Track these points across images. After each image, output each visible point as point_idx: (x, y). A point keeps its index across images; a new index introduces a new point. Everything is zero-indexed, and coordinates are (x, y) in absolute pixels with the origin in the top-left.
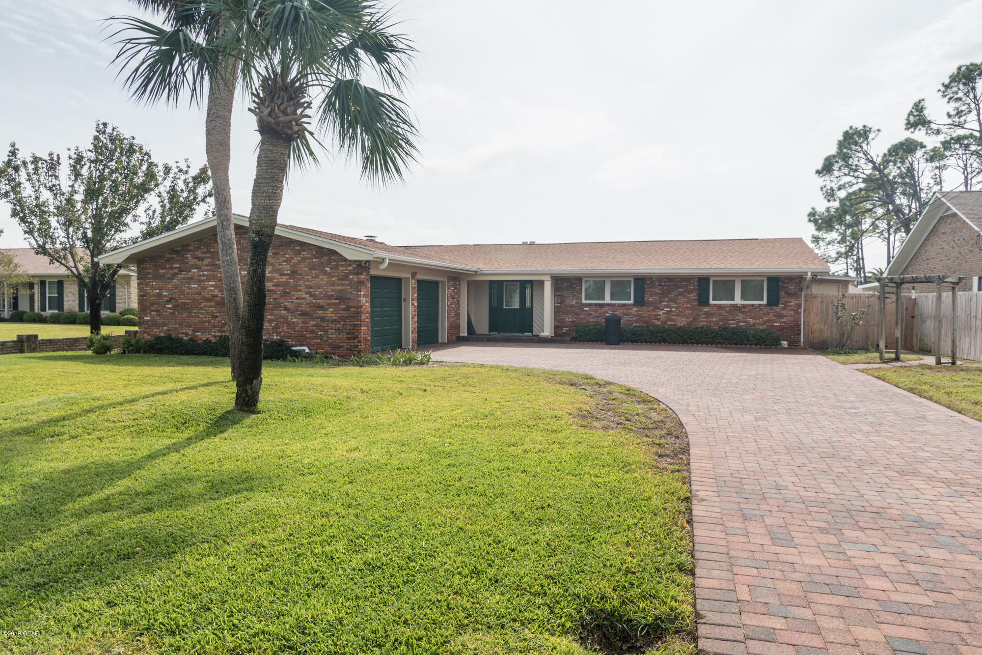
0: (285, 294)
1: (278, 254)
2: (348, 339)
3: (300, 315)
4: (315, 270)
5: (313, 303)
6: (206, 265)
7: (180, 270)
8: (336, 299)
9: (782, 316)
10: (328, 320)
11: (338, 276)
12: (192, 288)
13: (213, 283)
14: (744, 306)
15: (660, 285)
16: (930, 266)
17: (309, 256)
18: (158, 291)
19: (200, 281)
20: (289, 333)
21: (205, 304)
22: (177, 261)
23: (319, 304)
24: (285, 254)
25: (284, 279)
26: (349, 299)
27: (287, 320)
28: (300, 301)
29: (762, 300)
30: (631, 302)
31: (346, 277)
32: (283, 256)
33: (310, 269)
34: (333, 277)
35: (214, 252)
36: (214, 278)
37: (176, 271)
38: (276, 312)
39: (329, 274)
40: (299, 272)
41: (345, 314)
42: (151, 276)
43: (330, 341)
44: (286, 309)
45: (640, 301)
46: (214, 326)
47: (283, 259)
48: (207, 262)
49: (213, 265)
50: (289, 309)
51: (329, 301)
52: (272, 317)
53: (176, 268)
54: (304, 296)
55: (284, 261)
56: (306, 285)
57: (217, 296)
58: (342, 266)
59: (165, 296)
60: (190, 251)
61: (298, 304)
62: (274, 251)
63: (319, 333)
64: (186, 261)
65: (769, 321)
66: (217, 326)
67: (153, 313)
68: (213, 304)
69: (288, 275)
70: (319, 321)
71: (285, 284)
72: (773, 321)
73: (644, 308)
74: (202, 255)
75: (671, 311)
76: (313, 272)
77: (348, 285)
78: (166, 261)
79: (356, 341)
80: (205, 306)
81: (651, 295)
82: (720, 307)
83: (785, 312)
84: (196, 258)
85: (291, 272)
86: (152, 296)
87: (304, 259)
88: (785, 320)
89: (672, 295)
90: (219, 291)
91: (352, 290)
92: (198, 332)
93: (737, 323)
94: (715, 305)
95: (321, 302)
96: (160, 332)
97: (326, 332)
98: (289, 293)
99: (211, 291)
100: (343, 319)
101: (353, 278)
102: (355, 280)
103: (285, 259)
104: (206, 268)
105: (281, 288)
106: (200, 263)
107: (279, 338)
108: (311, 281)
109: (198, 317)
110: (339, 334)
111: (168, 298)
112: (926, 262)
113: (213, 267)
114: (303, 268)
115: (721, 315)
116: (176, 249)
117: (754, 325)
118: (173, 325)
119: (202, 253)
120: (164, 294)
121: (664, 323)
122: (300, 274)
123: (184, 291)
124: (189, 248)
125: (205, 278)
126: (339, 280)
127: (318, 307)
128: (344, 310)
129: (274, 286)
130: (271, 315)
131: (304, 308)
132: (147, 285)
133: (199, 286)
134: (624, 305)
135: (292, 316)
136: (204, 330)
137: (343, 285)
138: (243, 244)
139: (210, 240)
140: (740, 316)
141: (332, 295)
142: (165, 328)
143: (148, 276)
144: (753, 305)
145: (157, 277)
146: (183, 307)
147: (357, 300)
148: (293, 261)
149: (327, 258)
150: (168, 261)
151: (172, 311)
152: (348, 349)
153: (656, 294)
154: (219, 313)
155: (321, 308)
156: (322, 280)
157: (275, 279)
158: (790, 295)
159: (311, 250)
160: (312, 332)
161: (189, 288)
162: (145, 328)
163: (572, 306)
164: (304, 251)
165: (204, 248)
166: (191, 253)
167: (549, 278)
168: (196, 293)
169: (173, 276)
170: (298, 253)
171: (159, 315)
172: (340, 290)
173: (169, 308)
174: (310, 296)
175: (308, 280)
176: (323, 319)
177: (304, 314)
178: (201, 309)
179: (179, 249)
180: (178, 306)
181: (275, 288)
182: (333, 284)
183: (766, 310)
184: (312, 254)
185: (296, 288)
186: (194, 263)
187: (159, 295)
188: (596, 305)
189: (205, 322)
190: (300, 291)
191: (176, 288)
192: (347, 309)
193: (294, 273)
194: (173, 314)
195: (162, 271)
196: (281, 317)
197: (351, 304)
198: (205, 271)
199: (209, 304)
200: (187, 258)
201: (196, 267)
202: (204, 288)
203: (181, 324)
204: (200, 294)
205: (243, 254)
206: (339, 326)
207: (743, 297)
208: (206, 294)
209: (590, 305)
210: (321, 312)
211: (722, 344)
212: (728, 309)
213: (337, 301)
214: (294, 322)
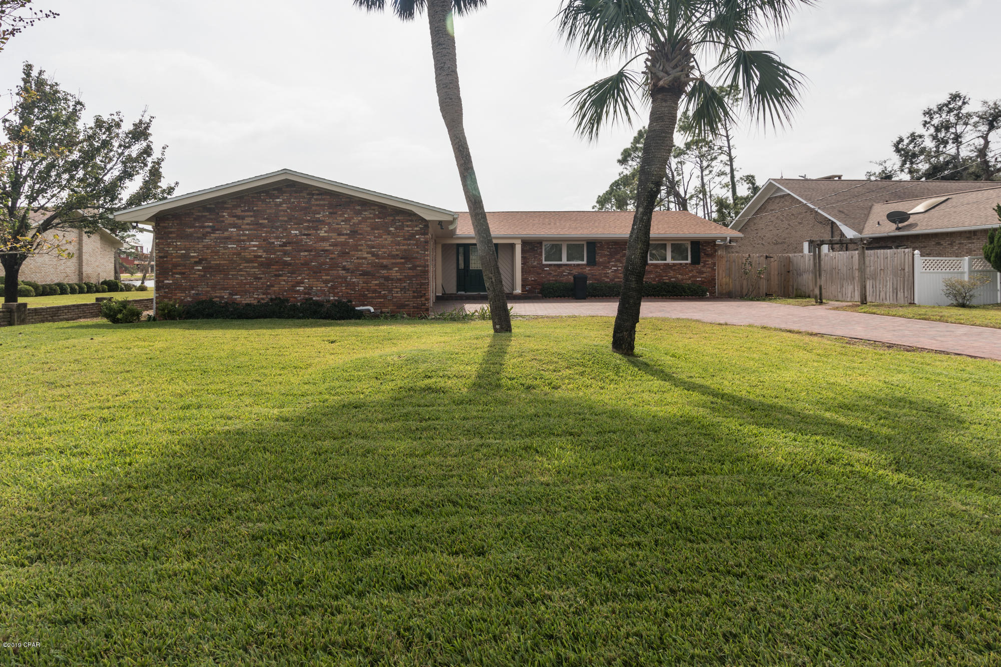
0: (344, 254)
1: (335, 213)
2: (414, 297)
3: (361, 275)
4: (378, 229)
5: (376, 263)
6: (247, 224)
7: (214, 230)
8: (401, 258)
9: (702, 273)
10: (392, 280)
11: (404, 236)
12: (229, 248)
13: (257, 243)
14: (674, 265)
15: (608, 248)
16: (759, 234)
17: (372, 216)
18: (184, 252)
19: (240, 241)
20: (348, 293)
21: (245, 265)
22: (211, 219)
23: (382, 263)
24: (344, 214)
25: (342, 239)
26: (416, 258)
27: (346, 281)
28: (361, 261)
29: (687, 259)
30: (585, 262)
31: (412, 236)
32: (342, 215)
33: (372, 229)
34: (398, 236)
35: (258, 210)
36: (257, 237)
37: (209, 230)
38: (333, 272)
39: (393, 234)
40: (360, 232)
41: (411, 273)
42: (174, 235)
43: (395, 300)
44: (344, 268)
45: (592, 262)
46: (257, 289)
47: (341, 219)
48: (248, 220)
49: (257, 224)
50: (348, 269)
51: (394, 261)
52: (329, 277)
53: (209, 227)
54: (365, 255)
55: (343, 221)
56: (368, 246)
57: (261, 257)
58: (407, 226)
59: (193, 257)
60: (227, 208)
61: (358, 263)
62: (331, 210)
63: (383, 292)
64: (222, 219)
65: (693, 276)
66: (261, 288)
67: (177, 276)
68: (256, 265)
69: (347, 234)
70: (382, 281)
71: (344, 244)
72: (696, 277)
73: (595, 268)
74: (243, 214)
75: (617, 270)
76: (376, 232)
77: (414, 245)
78: (195, 219)
79: (423, 299)
80: (245, 267)
81: (601, 257)
82: (656, 266)
83: (704, 270)
84: (234, 217)
85: (351, 232)
86: (176, 257)
87: (365, 219)
88: (704, 276)
89: (618, 256)
90: (264, 251)
91: (419, 250)
92: (236, 295)
93: (669, 279)
94: (652, 264)
95: (385, 262)
96: (185, 297)
97: (390, 291)
98: (348, 253)
99: (254, 251)
100: (410, 278)
101: (420, 238)
102: (422, 240)
103: (343, 219)
104: (247, 227)
105: (339, 248)
106: (240, 221)
107: (336, 298)
108: (373, 241)
109: (237, 279)
110: (405, 293)
111: (197, 260)
112: (756, 232)
113: (255, 226)
114: (365, 227)
115: (657, 272)
116: (208, 206)
117: (682, 280)
118: (203, 288)
119: (242, 211)
120: (192, 254)
121: (612, 280)
122: (361, 234)
123: (218, 252)
124: (226, 206)
125: (245, 238)
126: (405, 239)
127: (381, 267)
128: (410, 269)
129: (330, 245)
130: (326, 276)
131: (365, 267)
132: (169, 245)
133: (237, 246)
134: (578, 265)
135: (352, 276)
136: (244, 293)
137: (409, 245)
138: (294, 202)
139: (252, 197)
140: (672, 274)
141: (397, 255)
142: (193, 292)
143: (170, 235)
144: (681, 264)
145: (182, 236)
146: (218, 269)
147: (424, 260)
148: (353, 221)
149: (391, 218)
150: (197, 219)
151: (202, 273)
152: (414, 307)
153: (605, 256)
154: (263, 274)
155: (385, 267)
156: (386, 240)
157: (331, 238)
158: (708, 255)
159: (374, 210)
160: (375, 291)
161: (226, 248)
162: (165, 292)
163: (534, 267)
164: (365, 211)
165: (245, 206)
166: (229, 211)
167: (519, 241)
168: (234, 254)
169: (205, 236)
170: (358, 213)
171: (184, 278)
172: (405, 250)
173: (199, 270)
174: (372, 256)
175: (370, 240)
176: (387, 279)
177: (365, 274)
178: (241, 270)
179: (213, 206)
180: (210, 268)
181: (332, 248)
182: (398, 244)
183: (690, 268)
184: (375, 215)
185: (356, 248)
186: (232, 222)
187: (186, 257)
188: (555, 265)
189: (246, 284)
190: (361, 250)
191: (208, 248)
192: (414, 268)
193: (354, 233)
194: (204, 276)
195: (189, 230)
196: (340, 277)
197: (418, 263)
198: (247, 230)
199: (251, 265)
200: (224, 216)
201: (234, 226)
202: (245, 249)
203: (214, 287)
204: (239, 254)
205: (293, 213)
206: (405, 285)
207: (673, 258)
208: (246, 254)
209: (550, 265)
210: (385, 271)
211: (666, 296)
212: (662, 267)
213: (403, 261)
214: (354, 282)
